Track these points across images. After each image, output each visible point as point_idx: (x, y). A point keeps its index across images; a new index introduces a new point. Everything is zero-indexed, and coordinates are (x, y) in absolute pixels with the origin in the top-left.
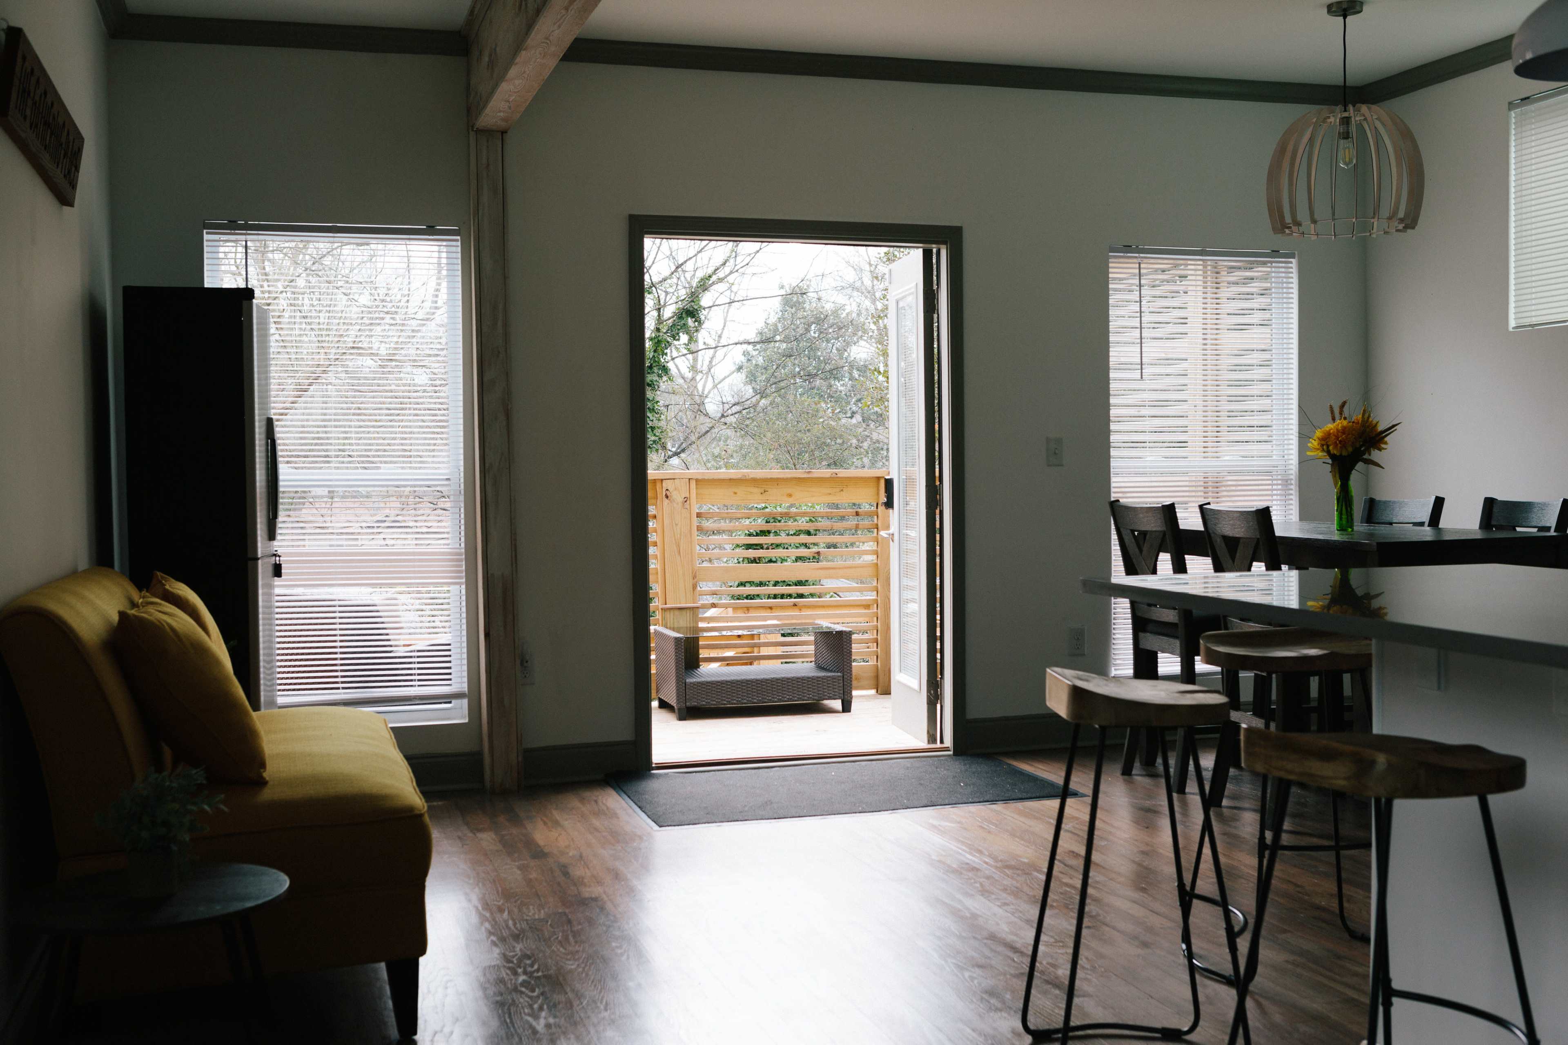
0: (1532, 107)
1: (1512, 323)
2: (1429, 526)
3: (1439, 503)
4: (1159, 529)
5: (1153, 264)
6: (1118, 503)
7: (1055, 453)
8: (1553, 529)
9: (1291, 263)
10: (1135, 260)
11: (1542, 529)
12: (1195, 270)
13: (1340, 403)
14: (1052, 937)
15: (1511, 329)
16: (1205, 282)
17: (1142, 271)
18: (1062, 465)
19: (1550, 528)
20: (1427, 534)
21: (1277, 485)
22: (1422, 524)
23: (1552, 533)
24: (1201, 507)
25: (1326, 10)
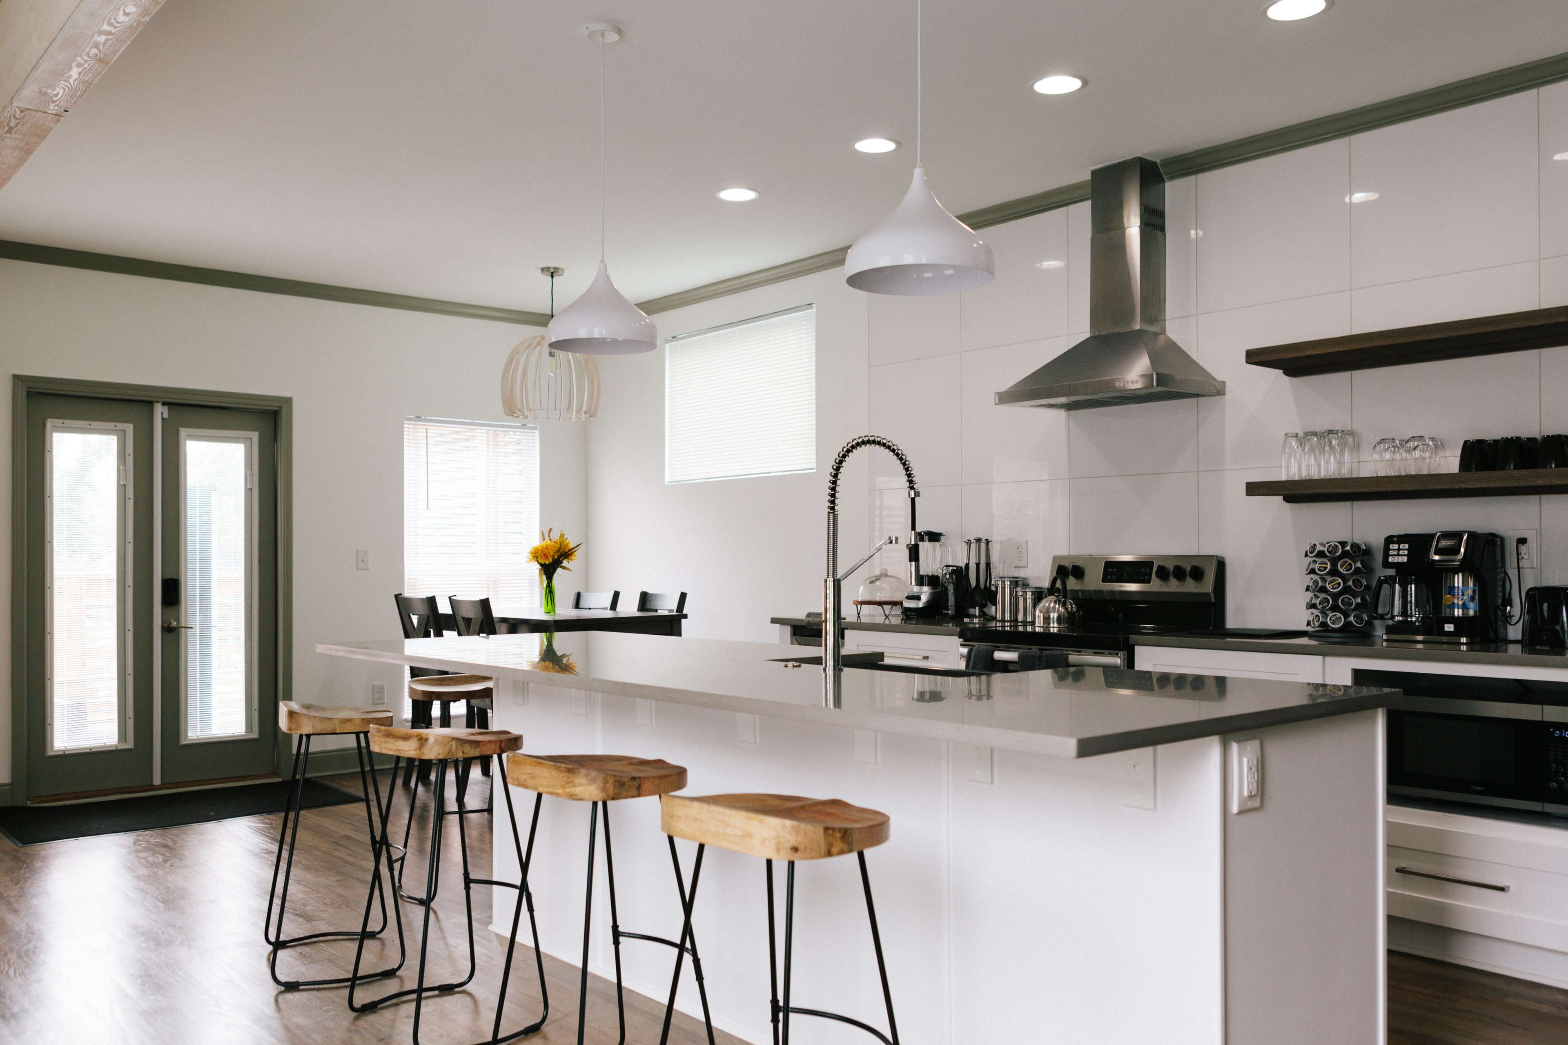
0: (678, 343)
1: (667, 480)
2: (610, 609)
3: (616, 595)
4: (426, 613)
5: (436, 431)
6: (401, 596)
7: (363, 561)
8: (675, 611)
9: (535, 433)
10: (425, 427)
11: (670, 611)
12: (482, 433)
13: (548, 530)
14: (311, 888)
15: (666, 483)
16: (488, 441)
17: (428, 435)
18: (368, 569)
19: (673, 610)
20: (609, 614)
21: (526, 583)
22: (606, 609)
23: (675, 613)
24: (450, 598)
25: (540, 271)
